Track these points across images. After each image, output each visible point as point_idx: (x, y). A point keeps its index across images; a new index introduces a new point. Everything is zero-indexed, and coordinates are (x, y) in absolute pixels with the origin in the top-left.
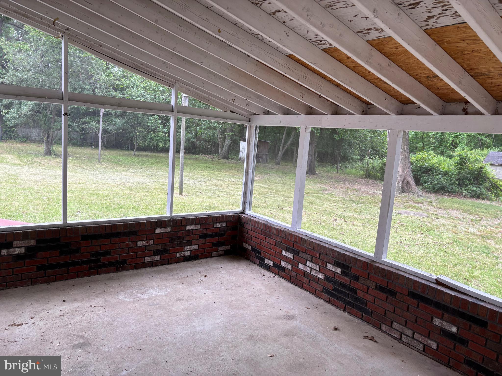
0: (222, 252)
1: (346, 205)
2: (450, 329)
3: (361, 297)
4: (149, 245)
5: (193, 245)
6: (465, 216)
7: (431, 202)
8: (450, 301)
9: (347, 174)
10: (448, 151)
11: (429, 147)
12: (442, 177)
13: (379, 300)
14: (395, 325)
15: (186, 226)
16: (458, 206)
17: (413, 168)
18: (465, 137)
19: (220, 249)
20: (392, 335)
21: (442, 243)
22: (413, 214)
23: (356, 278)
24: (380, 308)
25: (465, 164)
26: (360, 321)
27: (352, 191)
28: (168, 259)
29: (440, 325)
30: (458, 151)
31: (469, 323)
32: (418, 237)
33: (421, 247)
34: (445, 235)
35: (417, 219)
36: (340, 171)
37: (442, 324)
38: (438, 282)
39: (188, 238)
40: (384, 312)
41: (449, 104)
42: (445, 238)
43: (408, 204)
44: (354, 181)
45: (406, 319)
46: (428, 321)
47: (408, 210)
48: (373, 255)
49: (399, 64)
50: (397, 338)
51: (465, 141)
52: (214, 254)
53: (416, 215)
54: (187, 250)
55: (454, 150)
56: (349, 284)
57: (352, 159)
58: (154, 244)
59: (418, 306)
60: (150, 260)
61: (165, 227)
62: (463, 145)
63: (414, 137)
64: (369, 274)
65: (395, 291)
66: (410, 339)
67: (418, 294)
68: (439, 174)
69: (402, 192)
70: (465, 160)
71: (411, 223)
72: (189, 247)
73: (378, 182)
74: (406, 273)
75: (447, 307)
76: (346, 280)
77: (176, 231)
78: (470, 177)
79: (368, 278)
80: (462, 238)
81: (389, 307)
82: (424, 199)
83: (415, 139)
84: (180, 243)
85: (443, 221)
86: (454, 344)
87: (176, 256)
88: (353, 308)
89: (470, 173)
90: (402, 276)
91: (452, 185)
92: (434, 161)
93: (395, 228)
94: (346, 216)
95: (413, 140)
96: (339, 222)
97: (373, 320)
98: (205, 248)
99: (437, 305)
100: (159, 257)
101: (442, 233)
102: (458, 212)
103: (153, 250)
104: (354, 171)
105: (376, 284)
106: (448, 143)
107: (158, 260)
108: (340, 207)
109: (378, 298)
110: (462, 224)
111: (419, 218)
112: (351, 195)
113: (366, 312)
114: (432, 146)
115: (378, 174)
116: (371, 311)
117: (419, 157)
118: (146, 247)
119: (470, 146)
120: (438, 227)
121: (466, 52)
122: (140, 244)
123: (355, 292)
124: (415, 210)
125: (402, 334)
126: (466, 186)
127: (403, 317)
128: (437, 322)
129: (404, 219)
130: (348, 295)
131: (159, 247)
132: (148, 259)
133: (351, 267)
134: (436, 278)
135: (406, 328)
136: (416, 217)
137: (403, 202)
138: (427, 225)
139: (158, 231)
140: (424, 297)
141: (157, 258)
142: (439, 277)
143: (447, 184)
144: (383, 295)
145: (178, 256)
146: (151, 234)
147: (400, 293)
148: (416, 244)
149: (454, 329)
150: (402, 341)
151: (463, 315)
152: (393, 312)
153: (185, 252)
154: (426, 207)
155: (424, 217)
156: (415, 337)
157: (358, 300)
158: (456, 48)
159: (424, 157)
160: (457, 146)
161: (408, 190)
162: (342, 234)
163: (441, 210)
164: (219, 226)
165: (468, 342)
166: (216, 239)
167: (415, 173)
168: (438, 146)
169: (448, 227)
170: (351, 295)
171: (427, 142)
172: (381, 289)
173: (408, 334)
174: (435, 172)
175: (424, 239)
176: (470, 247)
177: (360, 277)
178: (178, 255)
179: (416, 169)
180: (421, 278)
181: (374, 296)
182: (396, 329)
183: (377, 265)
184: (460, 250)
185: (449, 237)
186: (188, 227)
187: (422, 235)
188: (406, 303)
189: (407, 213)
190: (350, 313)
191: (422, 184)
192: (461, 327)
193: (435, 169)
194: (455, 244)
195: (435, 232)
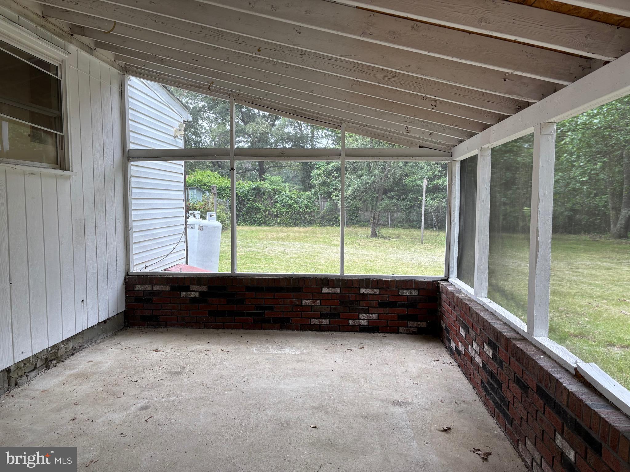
0: (415, 330)
2: (570, 454)
4: (315, 305)
5: (370, 313)
14: (528, 442)
15: (360, 288)
19: (410, 324)
20: (525, 460)
28: (339, 326)
29: (561, 446)
39: (362, 304)
45: (536, 433)
46: (551, 438)
52: (401, 329)
54: (363, 318)
56: (497, 374)
58: (321, 305)
59: (544, 412)
60: (317, 323)
61: (333, 286)
64: (510, 358)
65: (528, 385)
67: (543, 389)
72: (365, 315)
76: (495, 368)
77: (346, 294)
79: (509, 363)
84: (353, 309)
87: (349, 324)
98: (388, 320)
100: (328, 321)
103: (321, 312)
105: (515, 374)
107: (326, 325)
118: (312, 307)
122: (305, 302)
128: (558, 440)
131: (327, 310)
132: (314, 321)
135: (535, 449)
139: (325, 290)
141: (326, 322)
145: (351, 324)
146: (317, 293)
147: (531, 388)
153: (360, 321)
164: (407, 294)
166: (404, 311)
172: (518, 382)
173: (537, 460)
177: (504, 363)
178: (351, 322)
186: (363, 291)
188: (535, 405)
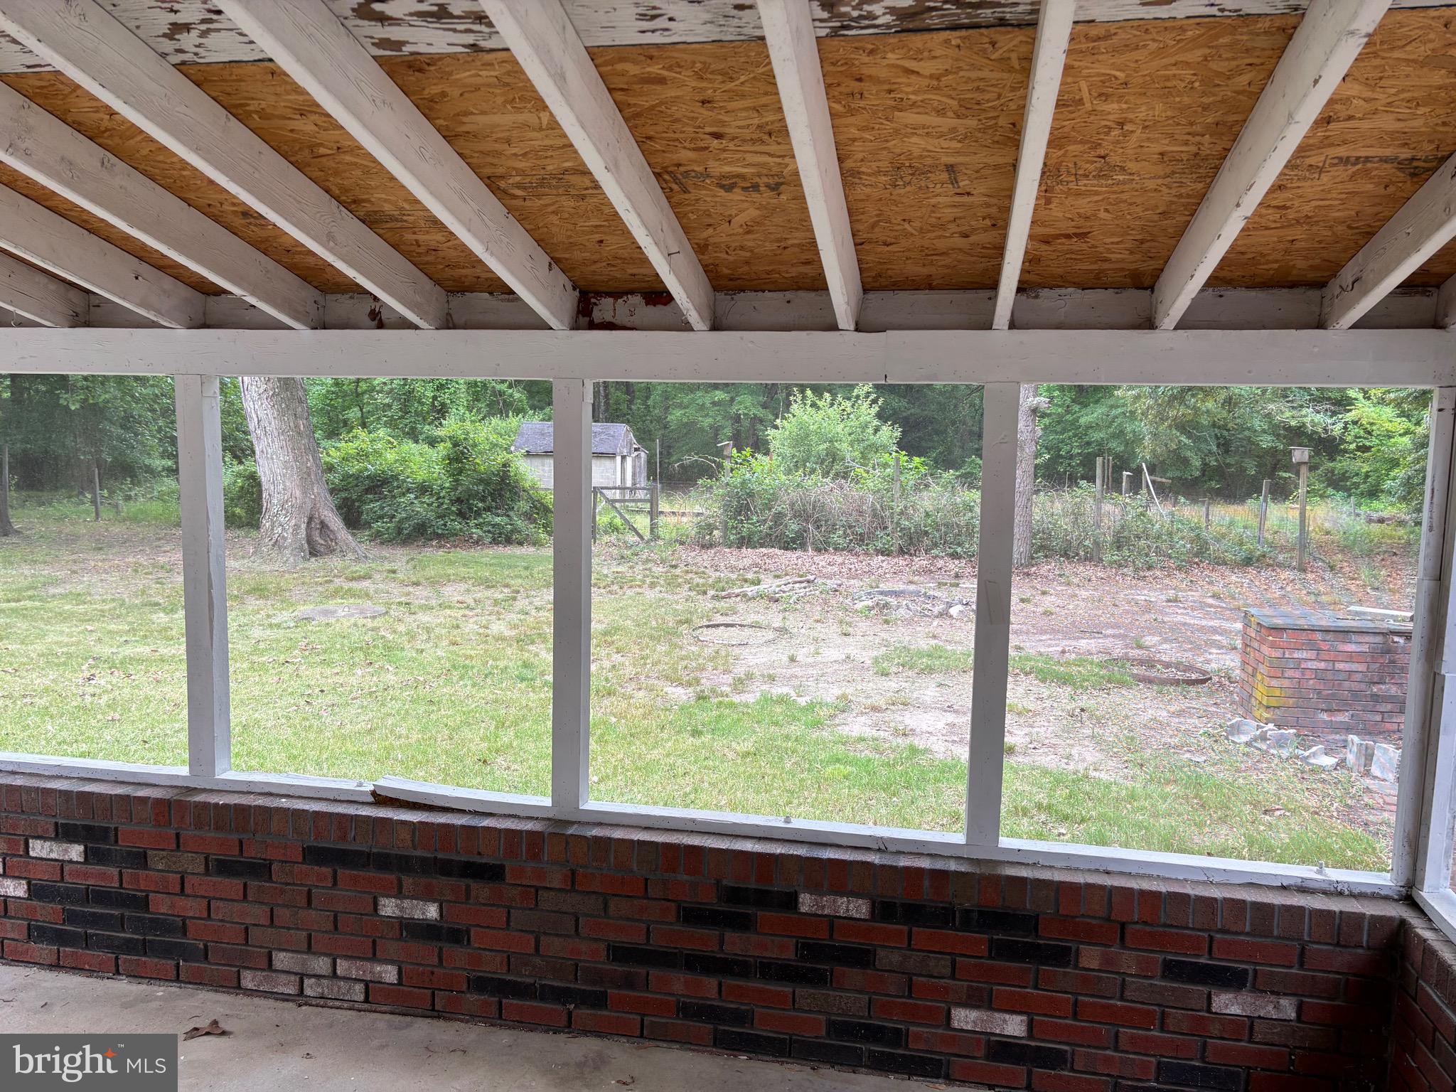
1: (130, 623)
2: (423, 913)
3: (162, 914)
6: (479, 595)
7: (394, 572)
8: (413, 841)
9: (134, 519)
10: (427, 427)
11: (379, 418)
12: (416, 498)
13: (221, 904)
14: (282, 959)
16: (463, 571)
17: (337, 481)
18: (463, 388)
20: (276, 993)
21: (422, 679)
22: (343, 614)
23: (140, 859)
24: (228, 925)
25: (466, 458)
26: (174, 989)
27: (151, 573)
29: (398, 913)
30: (451, 426)
31: (463, 883)
32: (359, 677)
33: (365, 703)
34: (428, 657)
35: (355, 625)
36: (106, 513)
37: (402, 909)
38: (380, 799)
40: (243, 935)
41: (333, 297)
42: (430, 664)
43: (332, 587)
44: (160, 539)
45: (307, 930)
46: (366, 915)
47: (331, 604)
48: (184, 771)
49: (141, 167)
50: (290, 995)
51: (463, 397)
53: (352, 615)
55: (441, 424)
56: (117, 885)
57: (149, 470)
59: (335, 883)
62: (460, 408)
63: (333, 393)
64: (178, 835)
65: (265, 860)
66: (325, 982)
67: (329, 849)
68: (409, 491)
69: (310, 553)
70: (465, 448)
71: (339, 640)
73: (241, 533)
74: (292, 797)
75: (407, 858)
76: (107, 876)
78: (484, 491)
79: (178, 846)
80: (472, 653)
81: (257, 914)
82: (373, 565)
83: (337, 397)
85: (425, 618)
86: (436, 950)
88: (145, 954)
89: (481, 481)
90: (278, 810)
91: (441, 517)
92: (391, 456)
93: (292, 663)
94: (131, 659)
95: (331, 400)
96: (102, 682)
97: (212, 970)
99: (384, 862)
101: (422, 651)
102: (462, 587)
104: (156, 507)
105: (206, 859)
106: (423, 404)
108: (110, 632)
109: (217, 899)
110: (472, 617)
111: (361, 621)
112: (150, 588)
113: (187, 953)
114: (385, 416)
115: (238, 510)
116: (201, 946)
117: (350, 448)
119: (479, 411)
120: (412, 636)
121: (322, 151)
123: (142, 903)
124: (352, 601)
125: (302, 977)
126: (478, 514)
127: (298, 929)
128: (389, 907)
129: (320, 631)
130: (121, 923)
133: (116, 829)
134: (372, 788)
135: (311, 957)
136: (352, 621)
137: (316, 583)
138: (383, 637)
140: (348, 850)
142: (381, 782)
143: (431, 515)
144: (232, 885)
147: (280, 861)
148: (353, 699)
149: (432, 912)
150: (307, 996)
151: (446, 868)
152: (268, 923)
154: (381, 586)
155: (374, 618)
156: (338, 972)
157: (159, 925)
158: (290, 134)
159: (364, 446)
160: (447, 412)
161: (328, 547)
162: (113, 720)
163: (420, 588)
165: (468, 932)
167: (344, 495)
168: (400, 414)
169: (437, 631)
170: (130, 918)
171: (369, 404)
172: (225, 868)
173: (319, 972)
174: (398, 487)
175: (375, 678)
176: (490, 673)
177: (149, 853)
179: (345, 483)
180: (336, 801)
181: (205, 897)
182: (285, 969)
183: (200, 798)
184: (466, 686)
185: (439, 659)
187: (370, 669)
188: (302, 885)
189: (326, 613)
190: (135, 976)
191: (368, 525)
192: (447, 901)
193: (395, 477)
194: (455, 673)
195: (404, 654)
